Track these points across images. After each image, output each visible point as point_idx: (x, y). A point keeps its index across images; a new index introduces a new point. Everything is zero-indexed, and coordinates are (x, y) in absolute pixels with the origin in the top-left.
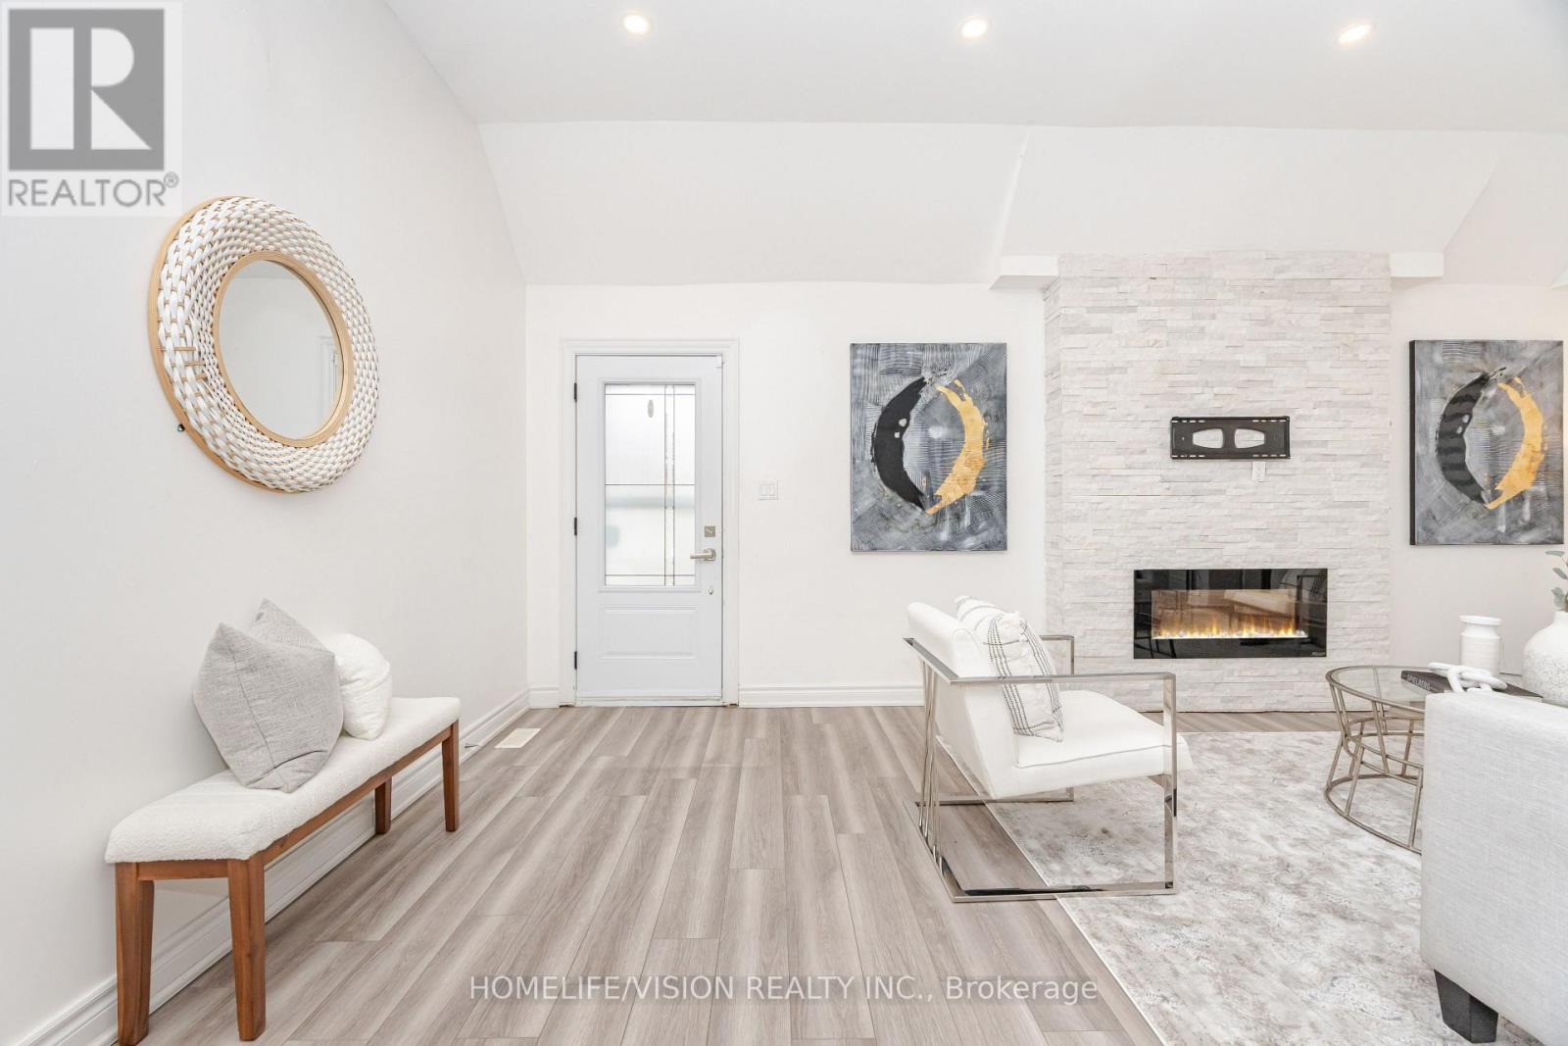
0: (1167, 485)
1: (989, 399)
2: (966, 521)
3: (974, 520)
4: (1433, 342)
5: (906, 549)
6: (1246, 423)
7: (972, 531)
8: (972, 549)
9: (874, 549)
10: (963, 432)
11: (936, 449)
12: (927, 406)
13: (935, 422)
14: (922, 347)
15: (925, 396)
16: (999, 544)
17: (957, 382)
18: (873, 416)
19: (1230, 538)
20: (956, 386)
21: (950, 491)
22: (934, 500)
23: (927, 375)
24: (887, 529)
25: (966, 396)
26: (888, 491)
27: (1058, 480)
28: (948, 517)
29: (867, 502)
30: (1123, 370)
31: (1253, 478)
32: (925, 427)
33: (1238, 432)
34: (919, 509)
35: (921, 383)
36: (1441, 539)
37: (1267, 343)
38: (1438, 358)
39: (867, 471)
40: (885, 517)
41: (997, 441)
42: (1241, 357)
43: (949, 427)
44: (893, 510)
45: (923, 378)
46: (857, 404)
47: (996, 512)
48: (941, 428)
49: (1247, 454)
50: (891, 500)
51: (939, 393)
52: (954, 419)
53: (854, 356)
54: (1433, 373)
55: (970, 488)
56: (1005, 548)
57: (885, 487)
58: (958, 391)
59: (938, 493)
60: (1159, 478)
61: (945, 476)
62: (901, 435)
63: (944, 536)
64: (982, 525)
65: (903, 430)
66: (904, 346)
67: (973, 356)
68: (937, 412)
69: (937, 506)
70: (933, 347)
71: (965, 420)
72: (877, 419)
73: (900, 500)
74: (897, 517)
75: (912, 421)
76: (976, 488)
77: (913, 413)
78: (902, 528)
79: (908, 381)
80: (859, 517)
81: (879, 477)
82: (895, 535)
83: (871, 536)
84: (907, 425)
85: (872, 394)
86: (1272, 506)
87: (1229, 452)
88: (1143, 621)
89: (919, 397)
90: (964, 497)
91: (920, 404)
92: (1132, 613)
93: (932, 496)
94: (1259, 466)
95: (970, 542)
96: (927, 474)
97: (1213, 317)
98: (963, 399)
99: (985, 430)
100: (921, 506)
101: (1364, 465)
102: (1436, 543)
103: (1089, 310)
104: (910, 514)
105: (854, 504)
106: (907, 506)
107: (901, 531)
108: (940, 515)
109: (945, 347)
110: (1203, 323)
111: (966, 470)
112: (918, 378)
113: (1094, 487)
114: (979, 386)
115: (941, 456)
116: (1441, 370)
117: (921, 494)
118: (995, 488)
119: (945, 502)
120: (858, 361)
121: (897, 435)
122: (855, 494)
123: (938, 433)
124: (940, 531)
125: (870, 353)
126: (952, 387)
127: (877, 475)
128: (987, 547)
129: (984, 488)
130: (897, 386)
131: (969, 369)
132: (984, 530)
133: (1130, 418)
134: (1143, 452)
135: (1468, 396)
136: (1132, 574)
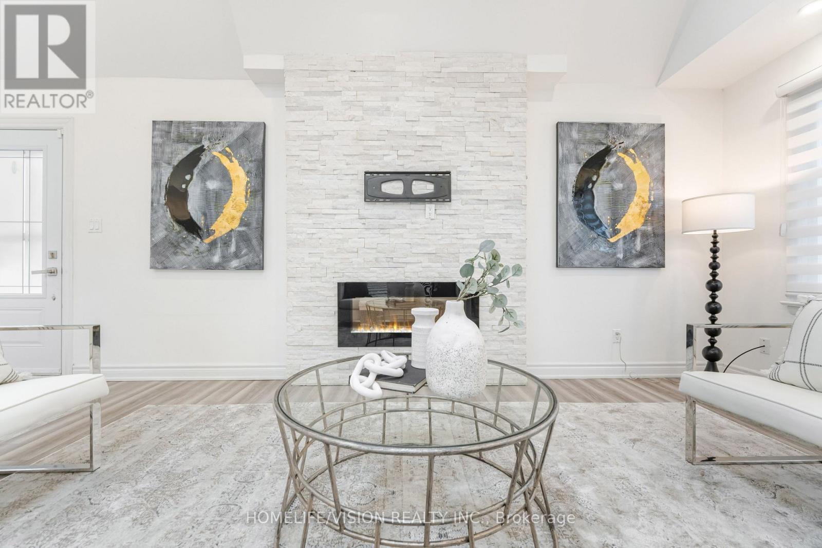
0: (363, 221)
1: (251, 161)
2: (233, 249)
3: (238, 247)
4: (571, 124)
5: (189, 268)
6: (420, 175)
7: (237, 255)
8: (237, 268)
9: (166, 268)
10: (231, 185)
11: (212, 195)
12: (205, 166)
13: (211, 178)
14: (203, 124)
15: (205, 159)
16: (259, 265)
17: (228, 149)
18: (166, 172)
19: (409, 259)
20: (227, 152)
21: (223, 226)
22: (210, 233)
23: (206, 144)
24: (175, 253)
25: (233, 159)
26: (177, 227)
28: (219, 245)
29: (161, 234)
30: (331, 137)
31: (427, 215)
32: (204, 180)
33: (414, 182)
34: (199, 240)
35: (201, 150)
36: (576, 263)
38: (575, 135)
39: (161, 211)
40: (175, 246)
41: (258, 191)
42: (421, 129)
43: (221, 181)
44: (180, 240)
45: (203, 146)
46: (156, 164)
47: (255, 242)
48: (215, 182)
49: (422, 199)
50: (179, 232)
51: (214, 156)
52: (225, 175)
53: (154, 130)
54: (571, 146)
55: (235, 225)
56: (262, 268)
57: (174, 224)
58: (228, 156)
59: (213, 228)
60: (355, 216)
61: (218, 216)
62: (187, 187)
63: (216, 259)
64: (244, 251)
65: (187, 183)
66: (190, 123)
67: (239, 130)
68: (212, 171)
69: (212, 238)
70: (211, 124)
71: (233, 175)
72: (169, 175)
73: (185, 232)
74: (183, 245)
75: (194, 177)
76: (240, 225)
77: (196, 171)
78: (186, 253)
79: (192, 148)
80: (156, 245)
81: (170, 216)
82: (181, 258)
83: (164, 259)
84: (191, 179)
85: (166, 157)
86: (440, 237)
87: (407, 198)
89: (200, 159)
90: (232, 230)
91: (201, 164)
92: (337, 314)
93: (208, 231)
94: (430, 208)
95: (235, 263)
96: (205, 214)
97: (397, 99)
98: (231, 161)
99: (247, 184)
100: (200, 238)
101: (507, 208)
102: (574, 267)
103: (307, 93)
104: (192, 243)
105: (152, 235)
106: (190, 238)
107: (185, 255)
108: (213, 244)
109: (219, 124)
110: (390, 103)
111: (234, 212)
112: (199, 146)
113: (310, 221)
114: (243, 152)
115: (215, 201)
116: (576, 144)
117: (200, 228)
118: (254, 225)
119: (217, 235)
120: (155, 133)
121: (184, 186)
122: (153, 227)
123: (212, 185)
124: (214, 255)
125: (165, 127)
126: (224, 152)
127: (169, 215)
128: (248, 267)
129: (246, 225)
130: (184, 151)
131: (237, 140)
132: (245, 255)
133: (337, 172)
134: (345, 197)
135: (596, 162)
136: (336, 285)
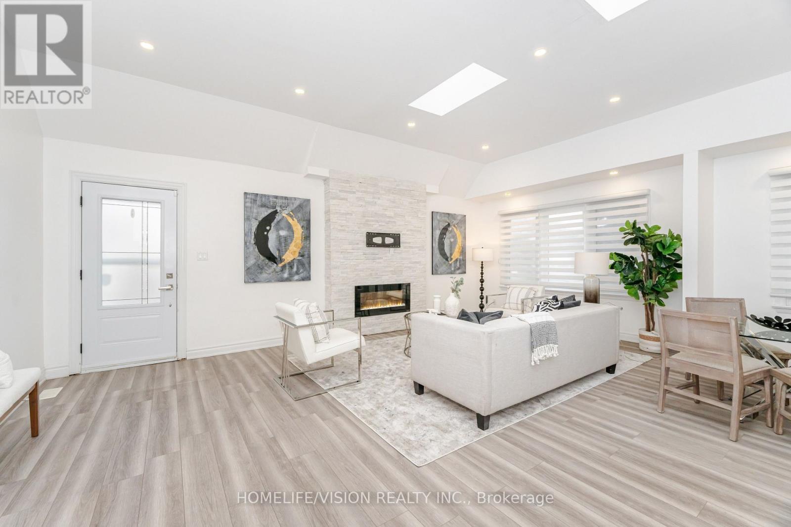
0: (365, 256)
1: (304, 220)
2: (295, 269)
3: (298, 268)
4: (437, 212)
5: (269, 281)
6: (388, 235)
7: (297, 273)
8: (297, 280)
9: (255, 282)
10: (293, 233)
11: (283, 240)
12: (278, 222)
13: (282, 229)
14: (276, 197)
15: (278, 218)
16: (308, 278)
17: (291, 213)
18: (255, 225)
19: (383, 274)
20: (290, 214)
21: (288, 257)
22: (281, 260)
23: (278, 209)
24: (261, 273)
25: (294, 219)
26: (262, 257)
27: (329, 253)
28: (287, 267)
29: (252, 262)
30: (351, 214)
31: (391, 254)
32: (278, 230)
33: (386, 238)
34: (275, 264)
35: (276, 212)
36: (439, 273)
37: (395, 209)
38: (438, 218)
39: (252, 248)
40: (261, 268)
41: (307, 237)
42: (388, 213)
43: (288, 231)
44: (264, 265)
45: (277, 210)
46: (247, 219)
47: (307, 266)
48: (284, 231)
49: (388, 246)
50: (263, 260)
51: (283, 217)
52: (290, 228)
53: (246, 198)
54: (437, 222)
55: (296, 256)
56: (310, 279)
57: (260, 255)
58: (291, 216)
59: (283, 258)
60: (362, 253)
61: (286, 251)
62: (267, 233)
63: (286, 275)
64: (301, 271)
65: (268, 231)
66: (269, 196)
67: (297, 203)
68: (283, 224)
69: (283, 263)
70: (282, 198)
71: (294, 229)
72: (256, 226)
73: (267, 261)
74: (266, 268)
75: (272, 228)
76: (299, 256)
77: (273, 224)
78: (267, 272)
79: (270, 211)
80: (249, 268)
81: (257, 251)
82: (264, 275)
83: (254, 276)
84: (270, 229)
85: (254, 215)
86: (395, 263)
87: (383, 245)
88: (358, 305)
89: (275, 218)
90: (294, 259)
91: (275, 221)
92: (354, 302)
93: (281, 259)
94: (392, 249)
95: (296, 277)
96: (279, 250)
97: (379, 199)
98: (293, 220)
99: (302, 232)
100: (276, 263)
101: (420, 250)
102: (438, 274)
103: (340, 191)
104: (271, 267)
105: (246, 262)
106: (270, 263)
107: (268, 274)
108: (284, 267)
109: (286, 198)
110: (376, 200)
111: (295, 249)
112: (274, 210)
113: (342, 256)
114: (299, 215)
115: (284, 242)
116: (439, 221)
117: (276, 258)
118: (306, 256)
119: (286, 261)
120: (247, 200)
121: (266, 233)
122: (246, 258)
123: (283, 233)
124: (284, 273)
125: (253, 197)
126: (289, 214)
127: (256, 250)
128: (303, 279)
129: (302, 256)
130: (265, 213)
131: (296, 208)
132: (302, 272)
133: (354, 232)
134: (358, 244)
135: (445, 230)
136: (354, 287)
